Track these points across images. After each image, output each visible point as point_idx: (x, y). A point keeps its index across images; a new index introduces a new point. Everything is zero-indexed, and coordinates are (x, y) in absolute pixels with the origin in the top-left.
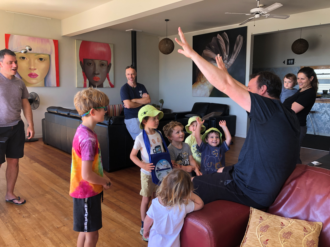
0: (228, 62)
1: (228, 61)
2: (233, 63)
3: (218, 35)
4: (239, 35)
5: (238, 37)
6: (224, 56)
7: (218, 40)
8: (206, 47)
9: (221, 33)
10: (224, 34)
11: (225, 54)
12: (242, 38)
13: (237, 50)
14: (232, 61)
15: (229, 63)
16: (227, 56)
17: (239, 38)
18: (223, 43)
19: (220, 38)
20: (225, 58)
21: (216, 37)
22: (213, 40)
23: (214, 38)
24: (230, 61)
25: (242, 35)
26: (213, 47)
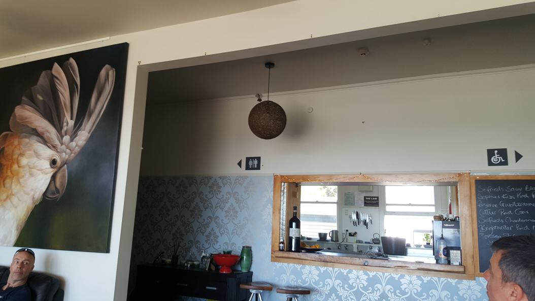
0: (72, 140)
1: (74, 136)
2: (84, 143)
3: (56, 65)
4: (107, 66)
5: (103, 72)
6: (65, 124)
7: (53, 79)
8: (24, 98)
9: (62, 60)
10: (70, 64)
11: (67, 116)
12: (112, 74)
13: (99, 105)
14: (83, 136)
15: (73, 144)
16: (71, 123)
17: (107, 73)
18: (64, 88)
19: (59, 73)
20: (65, 128)
21: (49, 71)
22: (43, 79)
23: (44, 73)
24: (77, 138)
25: (113, 66)
26: (40, 98)
